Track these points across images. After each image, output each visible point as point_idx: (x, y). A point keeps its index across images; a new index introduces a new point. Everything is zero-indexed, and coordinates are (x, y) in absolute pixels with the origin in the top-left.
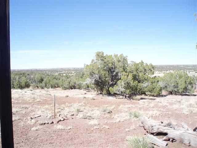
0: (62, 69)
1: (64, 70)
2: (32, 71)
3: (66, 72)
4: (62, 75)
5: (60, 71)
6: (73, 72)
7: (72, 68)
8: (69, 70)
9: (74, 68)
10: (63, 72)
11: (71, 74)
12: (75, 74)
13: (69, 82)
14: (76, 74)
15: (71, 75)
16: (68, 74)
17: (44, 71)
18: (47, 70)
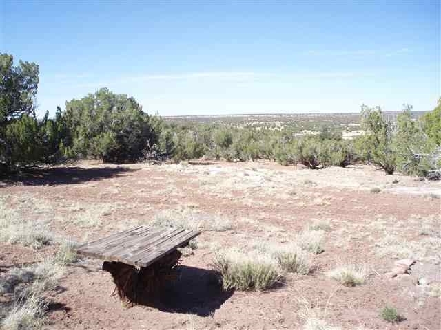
0: (252, 116)
1: (256, 118)
2: (186, 120)
3: (262, 123)
4: (253, 129)
5: (249, 122)
6: (278, 123)
7: (276, 115)
8: (268, 118)
9: (281, 115)
10: (255, 123)
11: (273, 127)
12: (282, 127)
13: (301, 149)
14: (285, 128)
15: (274, 129)
16: (266, 128)
17: (213, 119)
18: (219, 119)
